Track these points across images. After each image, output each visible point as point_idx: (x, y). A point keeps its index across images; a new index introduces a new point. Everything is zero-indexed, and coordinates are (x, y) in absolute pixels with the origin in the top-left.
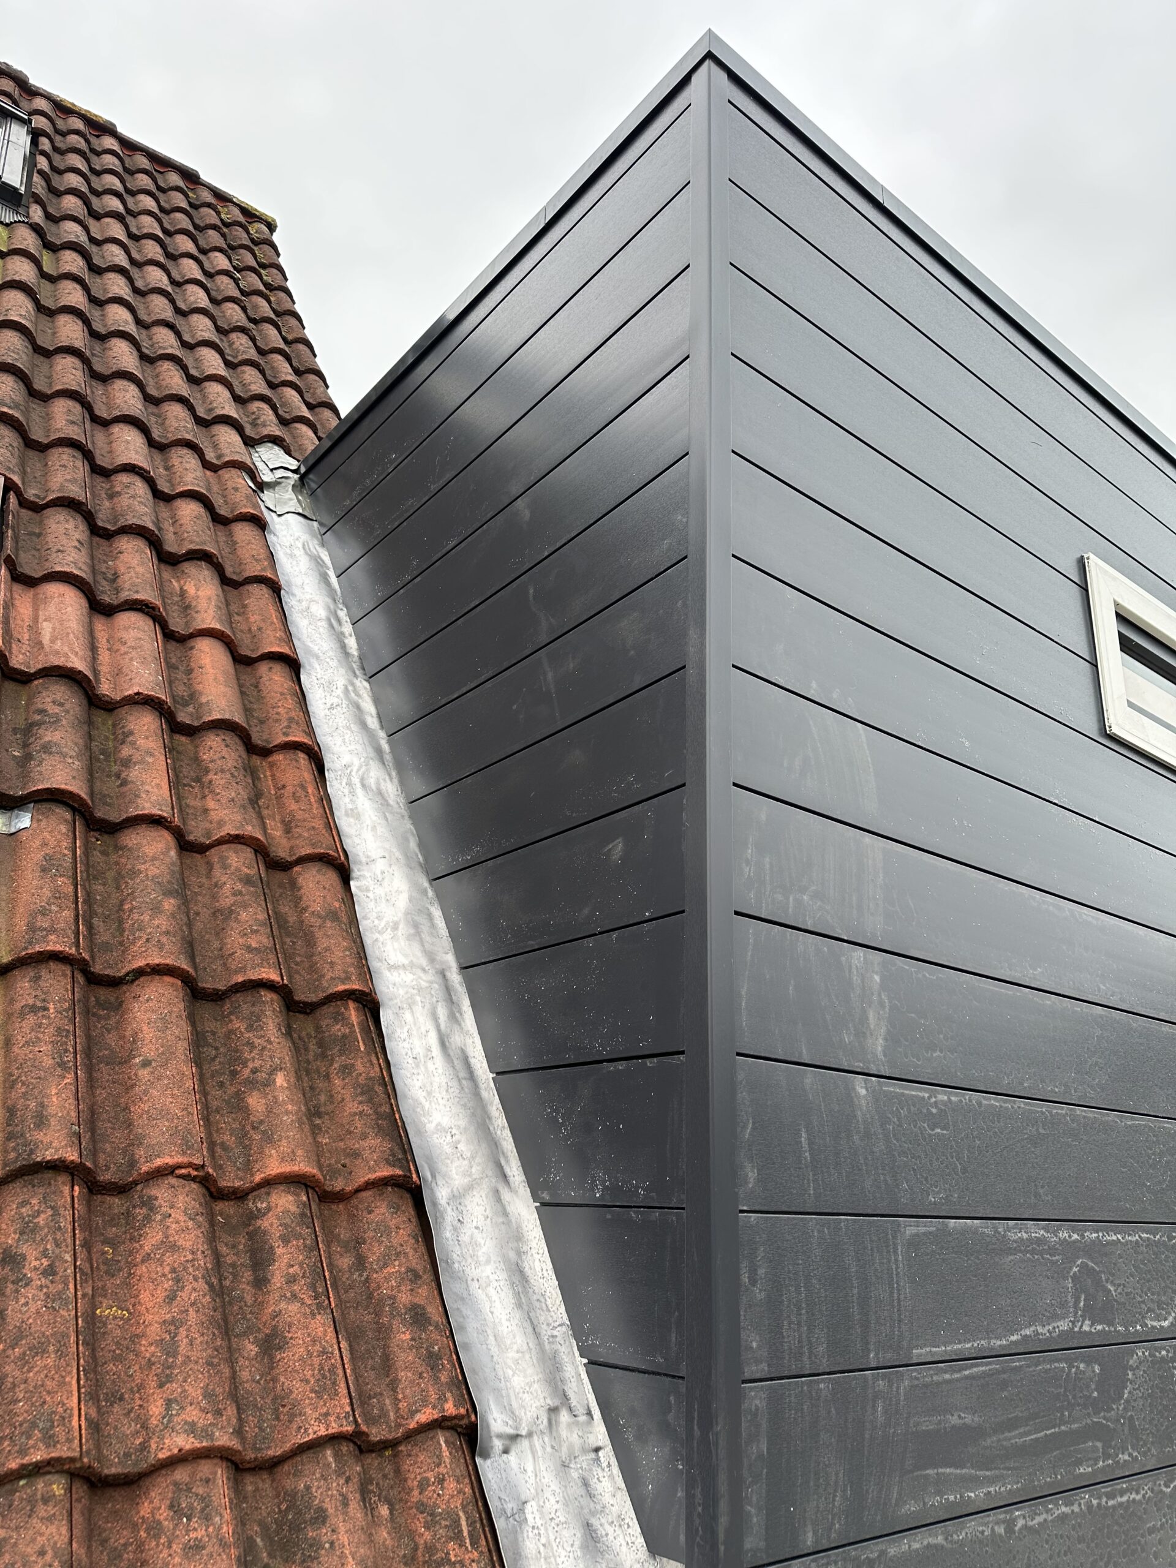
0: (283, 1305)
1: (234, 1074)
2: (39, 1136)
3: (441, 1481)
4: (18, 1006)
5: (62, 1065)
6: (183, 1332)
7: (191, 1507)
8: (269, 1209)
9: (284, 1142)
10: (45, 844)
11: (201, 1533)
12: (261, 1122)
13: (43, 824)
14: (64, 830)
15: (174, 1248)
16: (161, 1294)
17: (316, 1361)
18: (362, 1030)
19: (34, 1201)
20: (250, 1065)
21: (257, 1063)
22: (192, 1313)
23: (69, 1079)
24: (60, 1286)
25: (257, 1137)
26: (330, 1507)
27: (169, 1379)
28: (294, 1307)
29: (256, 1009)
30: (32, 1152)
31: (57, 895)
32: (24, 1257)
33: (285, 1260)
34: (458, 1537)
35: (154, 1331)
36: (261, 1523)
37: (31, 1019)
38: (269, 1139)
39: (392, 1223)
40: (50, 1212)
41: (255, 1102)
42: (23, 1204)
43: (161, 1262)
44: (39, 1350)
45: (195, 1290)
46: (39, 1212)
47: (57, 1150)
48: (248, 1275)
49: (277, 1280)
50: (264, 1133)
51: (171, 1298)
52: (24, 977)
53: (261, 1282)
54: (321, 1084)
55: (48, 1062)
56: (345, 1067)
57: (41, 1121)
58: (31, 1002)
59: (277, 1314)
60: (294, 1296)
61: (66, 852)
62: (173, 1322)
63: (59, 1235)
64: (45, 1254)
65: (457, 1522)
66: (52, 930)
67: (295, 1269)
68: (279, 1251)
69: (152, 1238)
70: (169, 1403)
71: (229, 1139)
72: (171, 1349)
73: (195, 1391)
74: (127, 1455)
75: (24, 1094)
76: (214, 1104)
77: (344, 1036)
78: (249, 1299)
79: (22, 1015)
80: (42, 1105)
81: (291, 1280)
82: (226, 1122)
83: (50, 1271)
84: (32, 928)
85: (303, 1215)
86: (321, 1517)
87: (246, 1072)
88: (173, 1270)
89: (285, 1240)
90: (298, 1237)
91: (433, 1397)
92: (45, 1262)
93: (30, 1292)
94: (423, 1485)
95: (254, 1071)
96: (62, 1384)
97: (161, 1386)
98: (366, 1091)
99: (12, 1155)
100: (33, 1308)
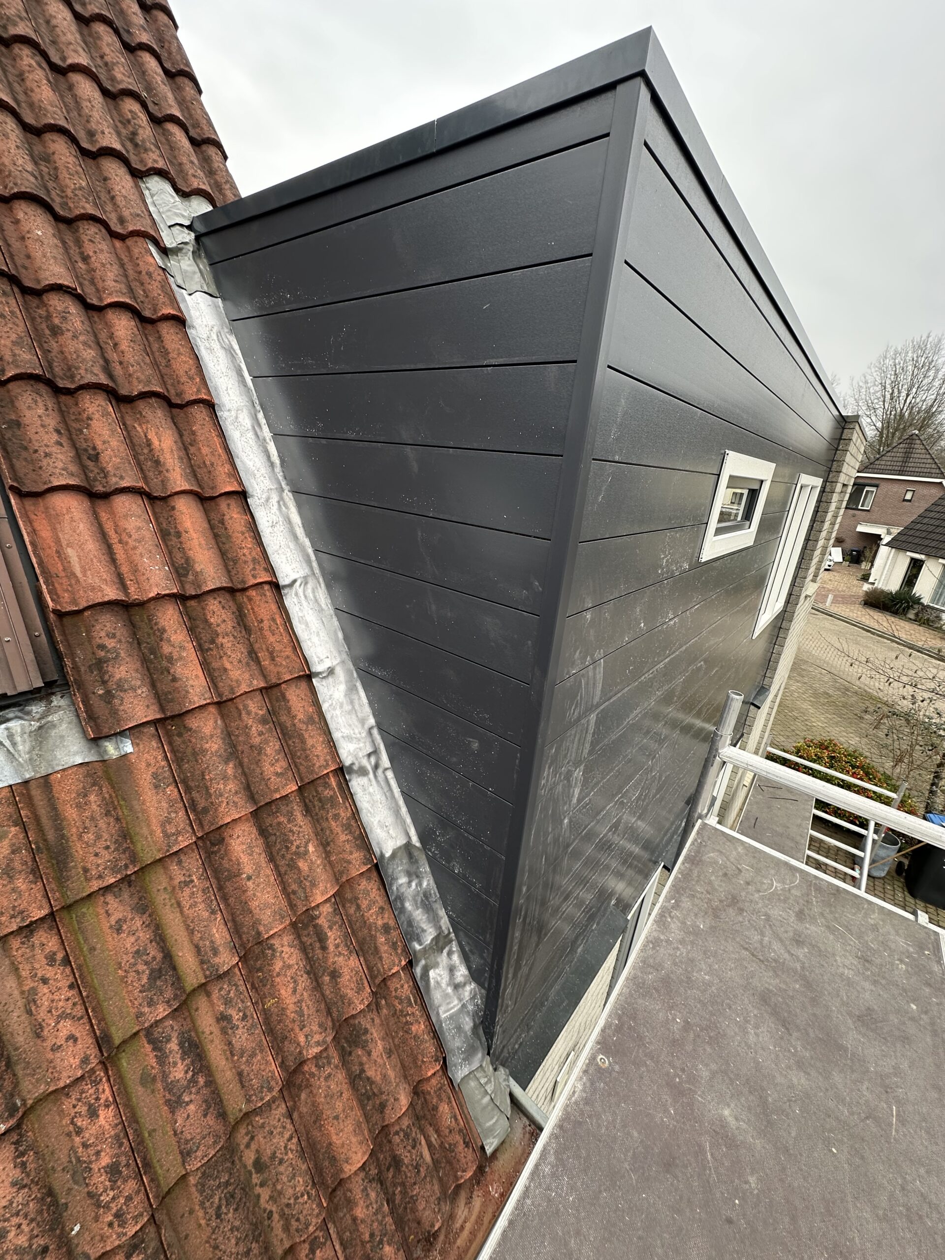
0: (336, 959)
1: (287, 848)
2: (217, 960)
3: (402, 986)
4: (176, 882)
5: (213, 912)
6: (304, 1004)
7: (323, 1063)
8: (320, 914)
9: (321, 885)
10: (148, 765)
11: (329, 1070)
12: (308, 876)
13: (141, 746)
14: (155, 745)
15: (289, 967)
16: (290, 990)
17: (354, 979)
18: (339, 788)
19: (225, 986)
20: (295, 844)
21: (298, 842)
22: (305, 994)
23: (219, 916)
24: (251, 1021)
25: (308, 884)
26: (368, 1026)
27: (304, 1026)
28: (341, 958)
29: (289, 808)
30: (217, 970)
31: (171, 803)
32: (231, 1016)
33: (333, 937)
34: (411, 1005)
35: (292, 1007)
36: (345, 1038)
37: (187, 891)
38: (314, 885)
39: (369, 888)
40: (234, 988)
41: (302, 865)
42: (221, 989)
43: (286, 976)
44: (253, 1055)
45: (304, 981)
46: (229, 991)
47: (228, 964)
48: (318, 945)
49: (331, 948)
50: (311, 881)
51: (295, 991)
52: (172, 862)
53: (324, 948)
54: (325, 825)
55: (206, 914)
56: (335, 815)
57: (215, 952)
58: (183, 879)
59: (334, 963)
60: (340, 953)
61: (163, 763)
62: (299, 1002)
63: (242, 996)
64: (240, 1010)
65: (410, 1000)
66: (178, 833)
67: (338, 941)
68: (329, 934)
69: (278, 965)
70: (306, 1036)
71: (294, 887)
72: (300, 1013)
73: (315, 1028)
74: (295, 1059)
75: (201, 938)
76: (283, 870)
77: (331, 796)
78: (320, 956)
79: (181, 889)
80: (212, 942)
81: (337, 946)
82: (290, 878)
83: (245, 1017)
84: (167, 835)
85: (335, 910)
86: (366, 1031)
87: (294, 848)
88: (292, 978)
89: (331, 928)
90: (335, 923)
91: (397, 962)
92: (241, 1014)
93: (239, 1032)
94: (396, 990)
95: (298, 847)
96: (267, 1062)
97: (301, 1030)
98: (347, 827)
99: (208, 973)
100: (243, 1038)
